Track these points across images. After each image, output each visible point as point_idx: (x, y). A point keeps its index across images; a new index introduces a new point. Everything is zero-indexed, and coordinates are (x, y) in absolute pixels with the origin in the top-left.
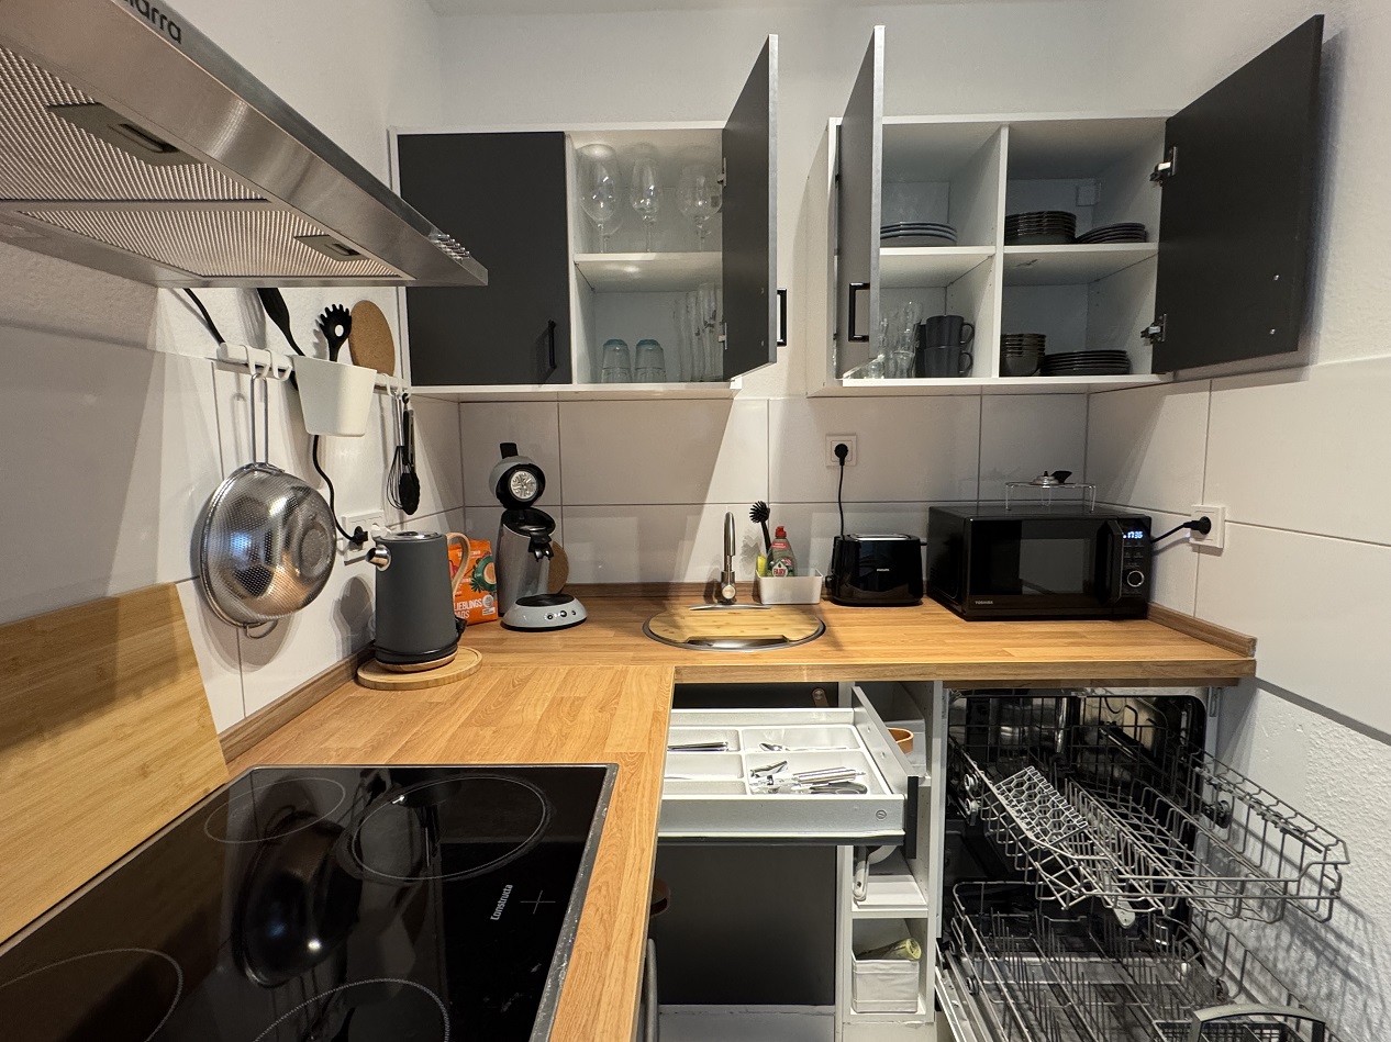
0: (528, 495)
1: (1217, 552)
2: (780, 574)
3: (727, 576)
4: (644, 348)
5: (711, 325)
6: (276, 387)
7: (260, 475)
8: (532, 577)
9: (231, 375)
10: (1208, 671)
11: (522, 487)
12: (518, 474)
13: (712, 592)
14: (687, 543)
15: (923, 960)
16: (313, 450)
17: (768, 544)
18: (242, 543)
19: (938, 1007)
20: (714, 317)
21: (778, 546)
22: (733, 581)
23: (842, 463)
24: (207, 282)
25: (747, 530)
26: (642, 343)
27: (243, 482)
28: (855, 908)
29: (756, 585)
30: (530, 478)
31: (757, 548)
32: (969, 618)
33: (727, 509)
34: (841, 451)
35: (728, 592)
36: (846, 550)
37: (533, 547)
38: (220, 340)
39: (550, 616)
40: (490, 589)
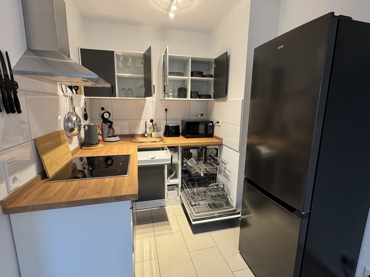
0: (107, 117)
1: (219, 126)
2: (156, 132)
3: (146, 132)
4: (129, 90)
5: (142, 87)
8: (109, 133)
10: (217, 143)
11: (106, 116)
12: (105, 113)
13: (143, 135)
14: (138, 127)
15: (178, 190)
16: (74, 109)
17: (153, 126)
19: (181, 197)
20: (142, 85)
21: (155, 127)
22: (147, 133)
23: (166, 112)
25: (149, 124)
26: (129, 89)
27: (68, 114)
28: (168, 183)
29: (151, 134)
30: (108, 114)
31: (151, 127)
32: (186, 138)
33: (146, 120)
34: (166, 110)
35: (146, 135)
36: (167, 127)
37: (109, 127)
38: (64, 93)
39: (113, 139)
40: (101, 135)
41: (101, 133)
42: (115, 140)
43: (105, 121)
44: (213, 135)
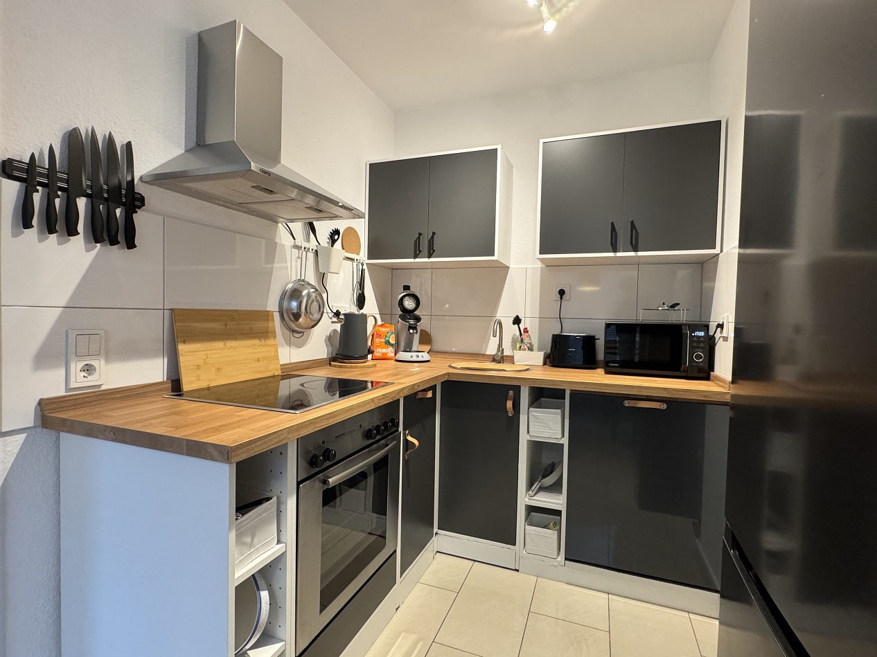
0: (412, 308)
1: (726, 339)
2: (524, 350)
3: (499, 350)
6: (311, 255)
7: (302, 283)
8: (410, 342)
9: (297, 251)
11: (409, 303)
12: (408, 298)
16: (322, 277)
17: (520, 336)
18: (294, 304)
21: (525, 336)
22: (502, 353)
23: (561, 298)
24: (292, 221)
25: (511, 329)
27: (296, 284)
28: (526, 499)
30: (413, 300)
31: (515, 338)
34: (562, 293)
35: (497, 357)
36: (558, 340)
37: (409, 328)
38: (294, 239)
39: (412, 357)
40: (392, 345)
41: (392, 341)
42: (415, 359)
43: (407, 314)
44: (709, 375)
